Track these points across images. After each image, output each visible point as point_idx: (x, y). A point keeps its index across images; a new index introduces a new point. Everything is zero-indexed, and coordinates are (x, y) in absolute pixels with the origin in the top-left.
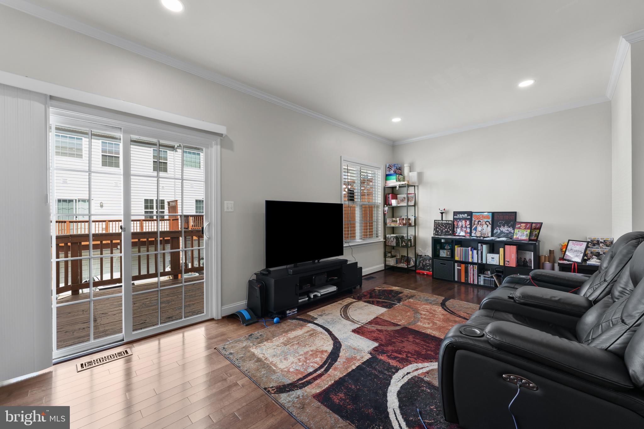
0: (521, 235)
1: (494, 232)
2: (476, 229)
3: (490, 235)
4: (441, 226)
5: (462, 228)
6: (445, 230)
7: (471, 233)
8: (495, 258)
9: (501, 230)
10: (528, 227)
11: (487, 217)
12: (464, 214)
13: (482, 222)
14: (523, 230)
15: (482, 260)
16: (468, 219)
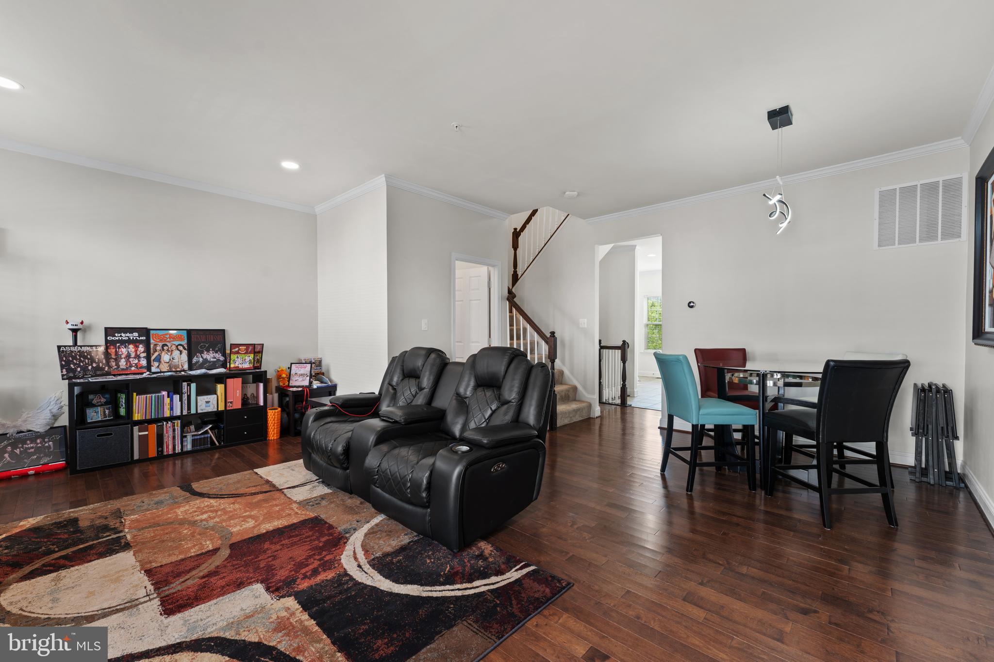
0: (241, 362)
1: (193, 362)
2: (158, 359)
3: (186, 367)
4: (80, 359)
5: (128, 359)
6: (92, 366)
7: (149, 367)
8: (211, 402)
9: (205, 357)
10: (250, 350)
11: (179, 338)
12: (131, 332)
13: (170, 346)
14: (243, 355)
15: (189, 408)
16: (141, 342)
